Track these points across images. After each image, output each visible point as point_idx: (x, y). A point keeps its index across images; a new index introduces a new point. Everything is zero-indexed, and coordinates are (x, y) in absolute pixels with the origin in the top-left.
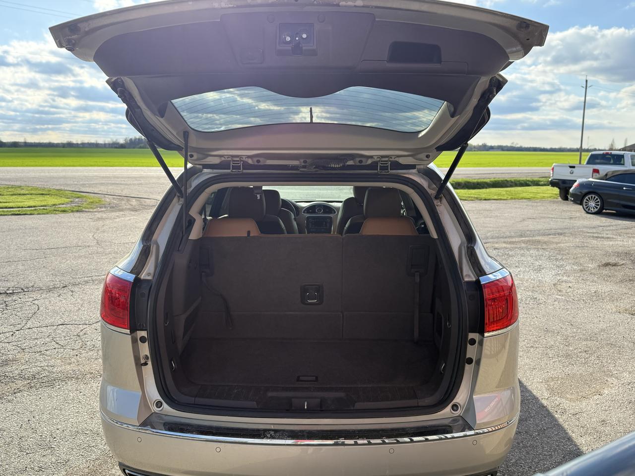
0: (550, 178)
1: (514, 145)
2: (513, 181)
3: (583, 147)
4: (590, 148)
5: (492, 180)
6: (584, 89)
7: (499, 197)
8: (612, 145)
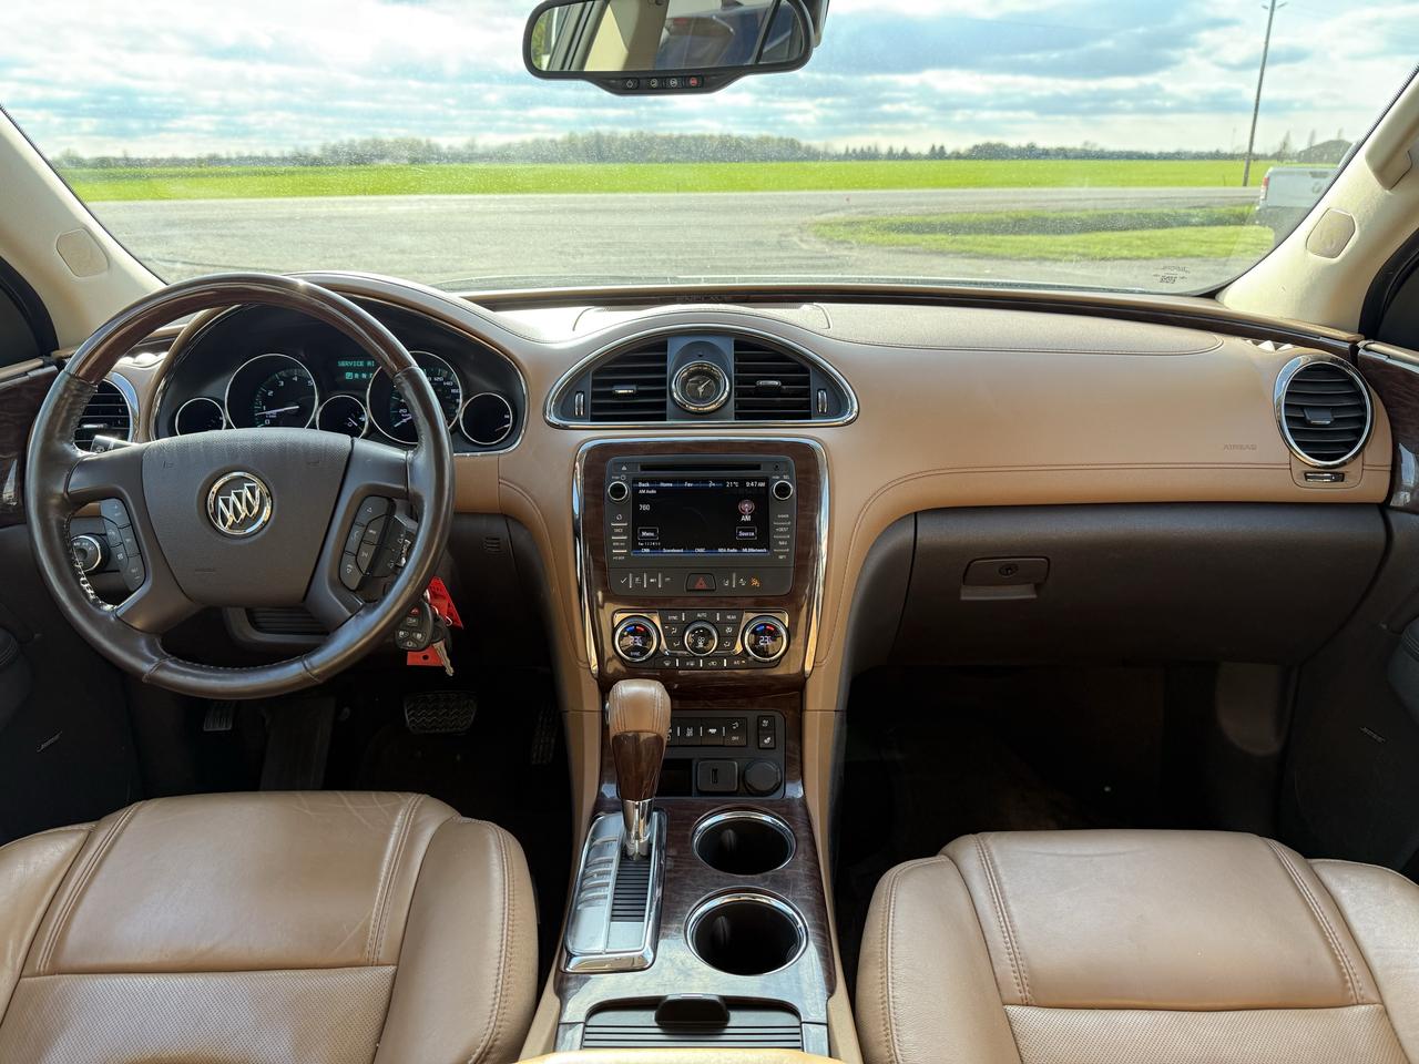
0: (1258, 204)
1: (1088, 148)
2: (1135, 215)
3: (1256, 150)
4: (1236, 152)
5: (1091, 212)
6: (1268, 12)
7: (1134, 253)
8: (1285, 145)
